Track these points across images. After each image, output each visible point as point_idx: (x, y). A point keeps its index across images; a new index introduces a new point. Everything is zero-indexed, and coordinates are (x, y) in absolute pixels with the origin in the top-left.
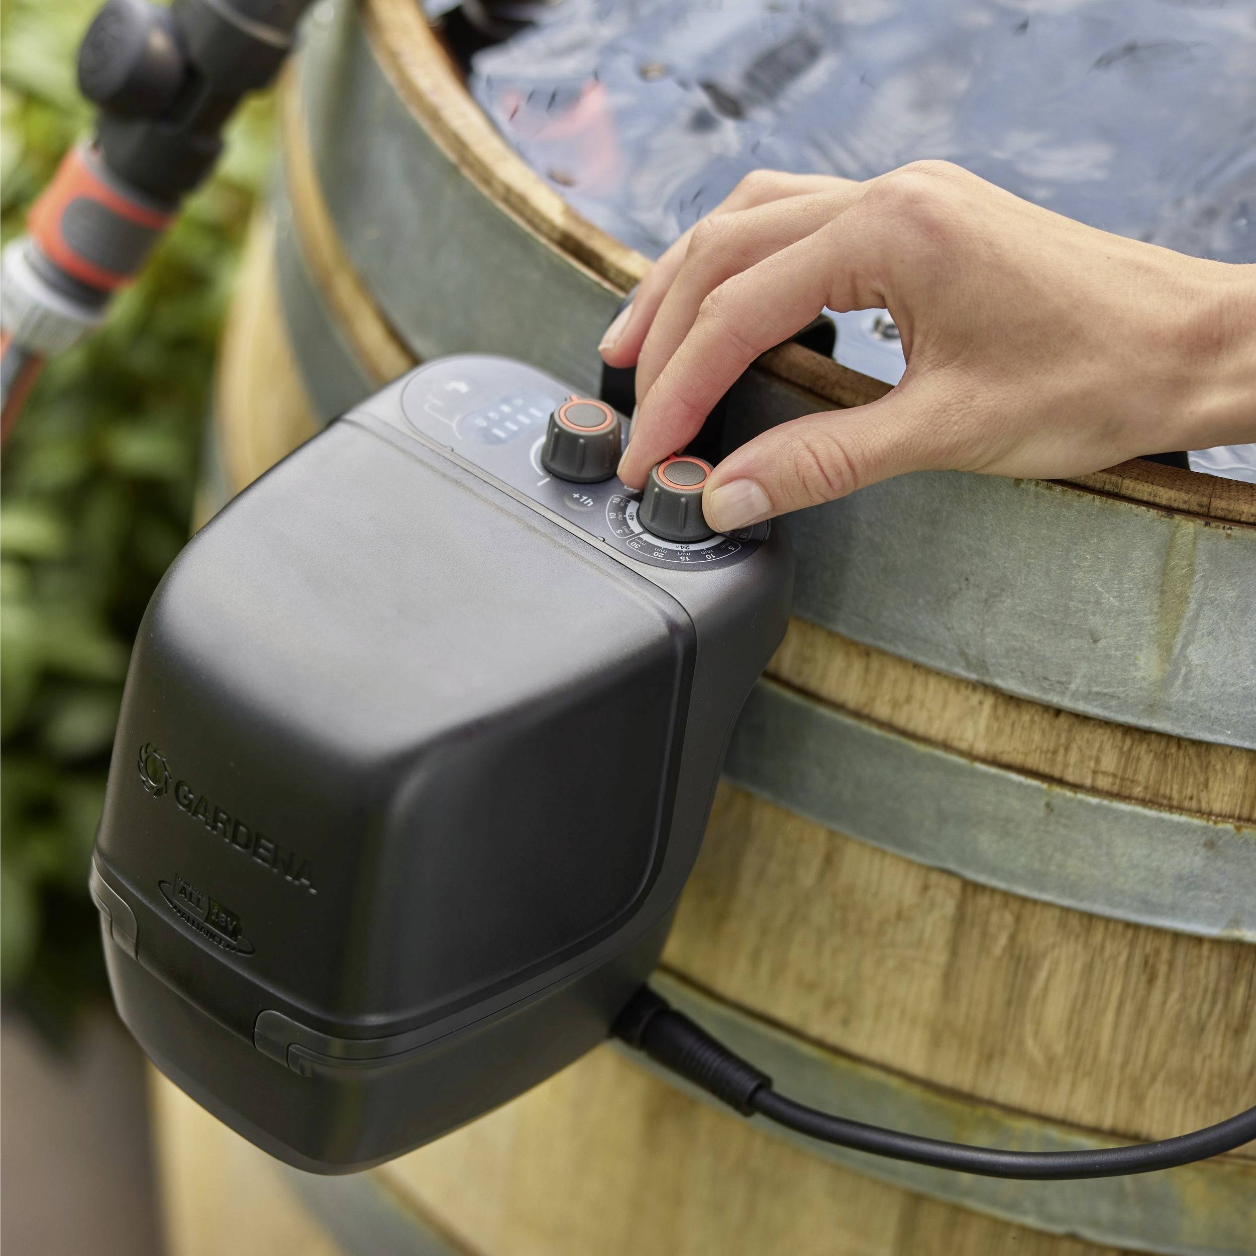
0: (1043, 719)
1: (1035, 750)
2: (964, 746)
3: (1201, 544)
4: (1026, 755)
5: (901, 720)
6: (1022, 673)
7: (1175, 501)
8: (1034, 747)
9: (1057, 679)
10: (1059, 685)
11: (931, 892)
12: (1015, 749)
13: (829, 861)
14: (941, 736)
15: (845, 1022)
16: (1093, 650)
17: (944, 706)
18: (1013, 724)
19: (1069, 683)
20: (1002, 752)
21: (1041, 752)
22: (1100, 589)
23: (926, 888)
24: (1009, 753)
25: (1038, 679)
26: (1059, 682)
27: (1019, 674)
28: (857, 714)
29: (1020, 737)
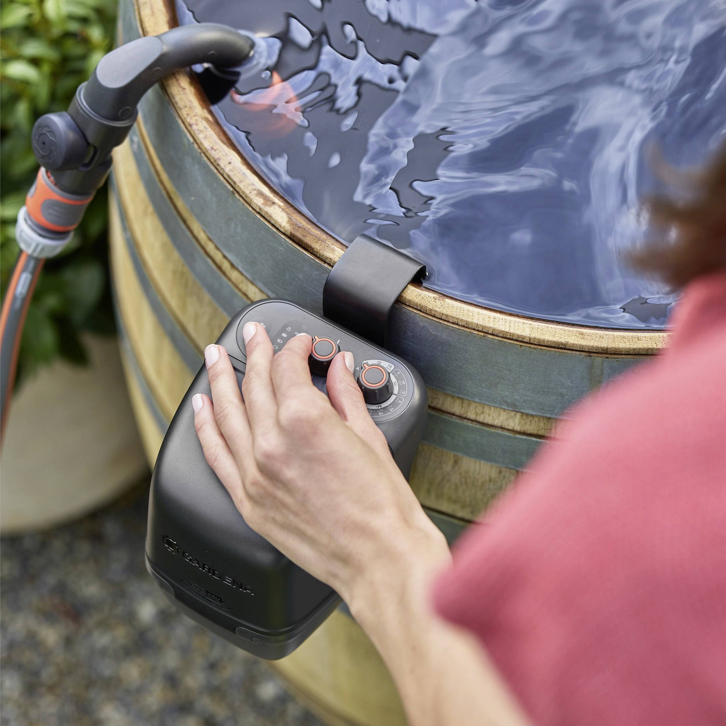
0: (544, 419)
1: (542, 429)
2: (510, 428)
3: (605, 364)
4: (538, 430)
5: (481, 419)
6: (533, 408)
7: (591, 349)
8: (541, 428)
9: (549, 409)
10: (549, 411)
11: (503, 473)
12: (533, 429)
13: (456, 462)
14: (499, 425)
15: (472, 513)
16: (563, 400)
17: (499, 415)
18: (531, 421)
19: (554, 410)
20: (527, 430)
21: (545, 429)
22: (563, 380)
23: (500, 472)
24: (530, 430)
25: (540, 409)
26: (549, 410)
27: (531, 408)
28: (460, 417)
29: (535, 425)
